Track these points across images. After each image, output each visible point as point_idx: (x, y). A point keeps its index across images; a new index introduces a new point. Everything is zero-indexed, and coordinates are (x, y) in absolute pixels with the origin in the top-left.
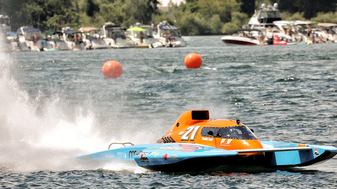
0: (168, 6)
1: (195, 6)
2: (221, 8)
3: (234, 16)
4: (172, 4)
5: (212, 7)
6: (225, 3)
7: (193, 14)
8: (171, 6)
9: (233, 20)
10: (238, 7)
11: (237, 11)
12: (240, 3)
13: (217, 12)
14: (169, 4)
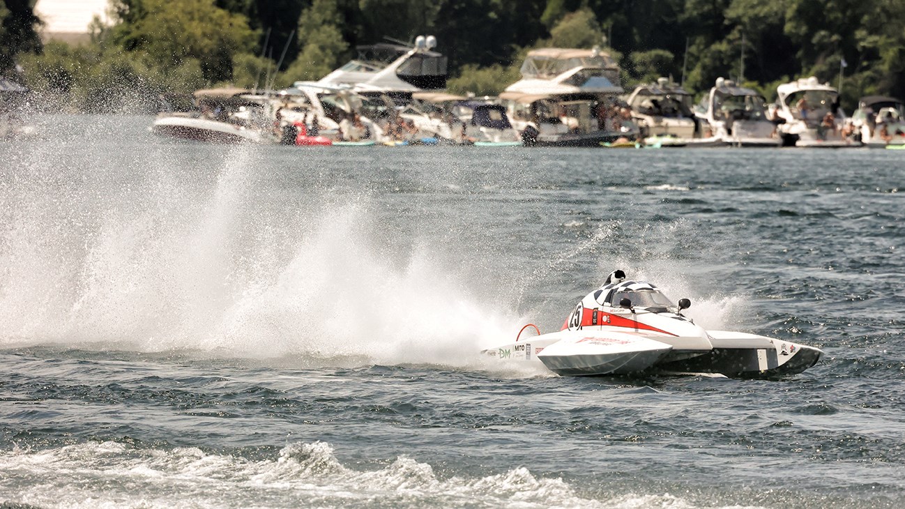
0: (91, 32)
1: (135, 34)
2: (206, 41)
3: (239, 64)
4: (101, 26)
5: (181, 38)
6: (217, 28)
7: (130, 55)
8: (98, 31)
9: (238, 77)
10: (253, 40)
11: (249, 52)
12: (260, 31)
13: (195, 53)
14: (92, 27)
